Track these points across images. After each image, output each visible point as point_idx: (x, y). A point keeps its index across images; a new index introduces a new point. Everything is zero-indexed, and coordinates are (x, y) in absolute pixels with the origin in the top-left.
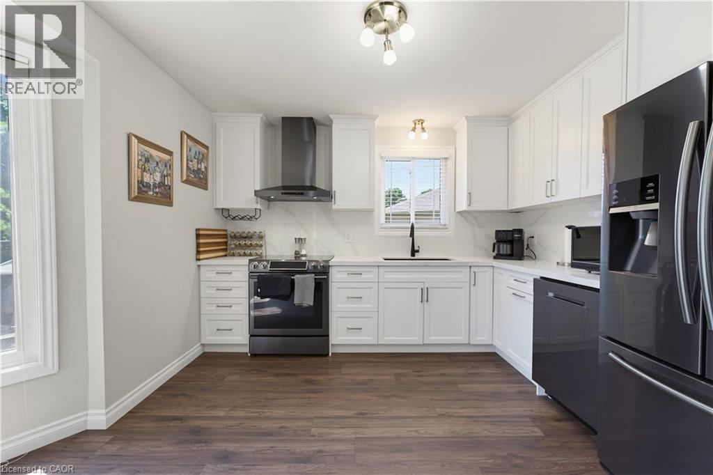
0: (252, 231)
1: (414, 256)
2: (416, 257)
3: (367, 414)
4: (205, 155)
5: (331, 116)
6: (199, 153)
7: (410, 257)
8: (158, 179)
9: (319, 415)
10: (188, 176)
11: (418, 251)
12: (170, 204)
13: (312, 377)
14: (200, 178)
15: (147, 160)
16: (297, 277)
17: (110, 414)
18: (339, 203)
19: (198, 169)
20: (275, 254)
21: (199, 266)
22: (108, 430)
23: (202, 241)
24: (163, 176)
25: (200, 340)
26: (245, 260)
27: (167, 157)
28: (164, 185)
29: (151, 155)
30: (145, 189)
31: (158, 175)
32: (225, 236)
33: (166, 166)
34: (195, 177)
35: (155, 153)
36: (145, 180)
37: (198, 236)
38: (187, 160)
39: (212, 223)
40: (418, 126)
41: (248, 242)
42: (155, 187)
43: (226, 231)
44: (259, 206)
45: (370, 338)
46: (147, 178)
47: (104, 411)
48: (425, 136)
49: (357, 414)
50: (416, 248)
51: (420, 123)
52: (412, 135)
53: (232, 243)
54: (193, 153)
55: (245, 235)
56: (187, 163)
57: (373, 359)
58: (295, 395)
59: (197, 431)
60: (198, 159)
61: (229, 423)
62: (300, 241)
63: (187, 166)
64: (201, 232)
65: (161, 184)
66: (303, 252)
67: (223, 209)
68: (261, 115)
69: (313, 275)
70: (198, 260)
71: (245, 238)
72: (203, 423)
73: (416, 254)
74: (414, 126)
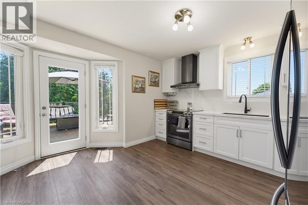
0: (174, 100)
1: (247, 113)
2: (248, 114)
3: (183, 172)
4: (158, 76)
5: (199, 51)
6: (155, 76)
7: (244, 113)
8: (140, 86)
9: (168, 165)
10: (151, 84)
11: (249, 111)
12: (145, 93)
13: (179, 155)
14: (156, 84)
15: (137, 81)
16: (180, 117)
17: (126, 145)
18: (201, 88)
19: (155, 81)
20: (182, 109)
21: (155, 111)
22: (125, 148)
23: (155, 103)
24: (142, 85)
25: (155, 135)
26: (166, 110)
27: (143, 79)
28: (142, 87)
29: (138, 80)
30: (136, 89)
31: (140, 85)
32: (166, 102)
33: (143, 82)
34: (154, 84)
35: (139, 79)
36: (136, 87)
37: (155, 102)
38: (151, 79)
39: (161, 97)
40: (248, 41)
41: (172, 104)
42: (139, 88)
43: (167, 100)
44: (174, 91)
45: (210, 149)
46: (137, 86)
47: (125, 143)
48: (252, 45)
49: (180, 171)
50: (248, 109)
51: (249, 39)
52: (243, 48)
53: (168, 104)
54: (153, 76)
55: (172, 101)
56: (151, 80)
57: (209, 158)
58: (167, 157)
59: (138, 155)
60: (155, 78)
61: (145, 156)
62: (189, 104)
63: (151, 81)
64: (155, 101)
65: (141, 87)
66: (191, 108)
67: (164, 93)
68: (174, 58)
69: (185, 117)
70: (155, 109)
71: (172, 102)
72: (141, 154)
73: (248, 112)
74: (244, 42)
